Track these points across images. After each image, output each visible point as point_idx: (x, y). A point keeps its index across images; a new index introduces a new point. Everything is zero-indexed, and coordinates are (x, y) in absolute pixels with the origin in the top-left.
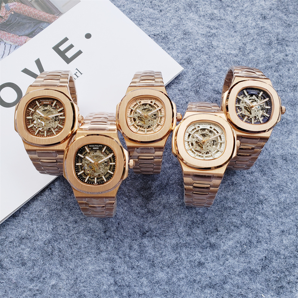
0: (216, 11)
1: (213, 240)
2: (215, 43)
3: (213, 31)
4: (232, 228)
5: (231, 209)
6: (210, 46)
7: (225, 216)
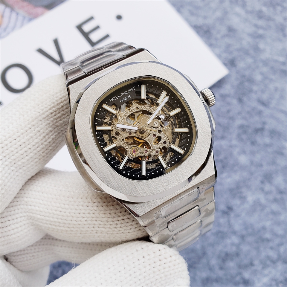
0: (264, 9)
1: (247, 275)
2: (262, 46)
3: (261, 32)
4: (268, 262)
5: (268, 240)
6: (257, 49)
7: (262, 249)
